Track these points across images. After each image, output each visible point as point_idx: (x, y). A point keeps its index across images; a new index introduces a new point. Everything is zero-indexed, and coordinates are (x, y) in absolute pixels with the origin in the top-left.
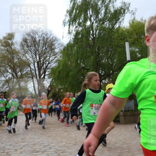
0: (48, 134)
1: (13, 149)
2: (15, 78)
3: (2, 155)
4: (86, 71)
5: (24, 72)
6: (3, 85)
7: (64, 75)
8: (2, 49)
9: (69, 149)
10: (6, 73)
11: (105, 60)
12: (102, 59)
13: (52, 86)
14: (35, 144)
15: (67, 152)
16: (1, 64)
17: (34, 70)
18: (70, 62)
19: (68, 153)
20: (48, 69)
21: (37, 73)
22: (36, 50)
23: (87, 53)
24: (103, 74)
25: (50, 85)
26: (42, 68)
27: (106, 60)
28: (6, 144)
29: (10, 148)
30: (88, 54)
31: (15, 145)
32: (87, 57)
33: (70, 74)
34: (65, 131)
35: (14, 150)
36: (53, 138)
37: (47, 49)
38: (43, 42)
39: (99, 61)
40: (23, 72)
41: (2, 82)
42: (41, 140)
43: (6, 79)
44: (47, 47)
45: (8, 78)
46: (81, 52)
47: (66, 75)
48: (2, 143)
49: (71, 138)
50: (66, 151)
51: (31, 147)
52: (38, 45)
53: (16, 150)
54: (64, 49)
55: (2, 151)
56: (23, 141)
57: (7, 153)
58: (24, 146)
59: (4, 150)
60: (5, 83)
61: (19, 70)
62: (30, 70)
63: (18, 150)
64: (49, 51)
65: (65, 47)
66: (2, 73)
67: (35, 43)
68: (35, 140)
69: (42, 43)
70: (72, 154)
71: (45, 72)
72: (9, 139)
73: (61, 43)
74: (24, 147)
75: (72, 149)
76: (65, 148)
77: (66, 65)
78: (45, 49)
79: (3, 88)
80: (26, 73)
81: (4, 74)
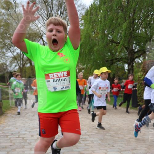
1: (29, 134)
3: (17, 140)
4: (116, 45)
6: (10, 62)
7: (87, 51)
8: (3, 13)
9: (90, 138)
10: (12, 48)
11: (142, 29)
12: (138, 28)
15: (88, 141)
16: (5, 35)
18: (94, 33)
19: (90, 141)
22: (48, 14)
23: (118, 19)
24: (136, 50)
27: (144, 30)
28: (21, 130)
29: (26, 133)
30: (119, 21)
32: (117, 24)
33: (95, 49)
34: (87, 119)
35: (30, 136)
37: (63, 14)
38: (57, 3)
39: (133, 30)
41: (9, 59)
43: (14, 55)
44: (62, 10)
45: (16, 54)
46: (110, 18)
47: (89, 50)
48: (17, 128)
49: (93, 127)
50: (87, 139)
52: (51, 8)
53: (32, 136)
54: (86, 14)
55: (17, 136)
57: (23, 138)
59: (19, 135)
60: (12, 61)
62: (42, 43)
63: (34, 136)
64: (67, 16)
65: (87, 10)
66: (8, 47)
67: (47, 4)
69: (56, 5)
70: (94, 143)
72: (24, 125)
73: (82, 4)
75: (94, 138)
76: (87, 137)
77: (90, 37)
78: (61, 14)
79: (11, 66)
81: (11, 49)
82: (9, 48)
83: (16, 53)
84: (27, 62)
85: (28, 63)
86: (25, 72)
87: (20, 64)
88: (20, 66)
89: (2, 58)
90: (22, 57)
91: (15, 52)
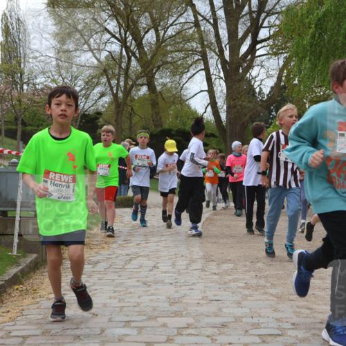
0: (273, 285)
2: (134, 54)
5: (171, 32)
6: (87, 83)
13: (284, 87)
14: (224, 325)
17: (208, 21)
20: (269, 14)
21: (224, 33)
25: (277, 84)
26: (242, 11)
31: (146, 324)
36: (298, 307)
40: (166, 29)
41: (82, 72)
42: (247, 310)
45: (106, 57)
51: (208, 336)
56: (175, 308)
58: (180, 331)
60: (93, 78)
61: (149, 21)
66: (82, 35)
68: (225, 310)
71: (255, 28)
72: (120, 300)
74: (180, 334)
79: (87, 97)
80: (179, 33)
81: (92, 40)
82: (86, 37)
83: (107, 53)
84: (140, 82)
85: (142, 85)
86: (132, 113)
87: (117, 90)
88: (115, 96)
89: (63, 71)
90: (124, 65)
91: (104, 49)
